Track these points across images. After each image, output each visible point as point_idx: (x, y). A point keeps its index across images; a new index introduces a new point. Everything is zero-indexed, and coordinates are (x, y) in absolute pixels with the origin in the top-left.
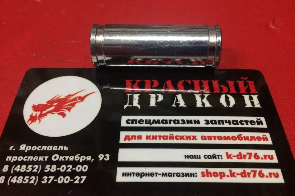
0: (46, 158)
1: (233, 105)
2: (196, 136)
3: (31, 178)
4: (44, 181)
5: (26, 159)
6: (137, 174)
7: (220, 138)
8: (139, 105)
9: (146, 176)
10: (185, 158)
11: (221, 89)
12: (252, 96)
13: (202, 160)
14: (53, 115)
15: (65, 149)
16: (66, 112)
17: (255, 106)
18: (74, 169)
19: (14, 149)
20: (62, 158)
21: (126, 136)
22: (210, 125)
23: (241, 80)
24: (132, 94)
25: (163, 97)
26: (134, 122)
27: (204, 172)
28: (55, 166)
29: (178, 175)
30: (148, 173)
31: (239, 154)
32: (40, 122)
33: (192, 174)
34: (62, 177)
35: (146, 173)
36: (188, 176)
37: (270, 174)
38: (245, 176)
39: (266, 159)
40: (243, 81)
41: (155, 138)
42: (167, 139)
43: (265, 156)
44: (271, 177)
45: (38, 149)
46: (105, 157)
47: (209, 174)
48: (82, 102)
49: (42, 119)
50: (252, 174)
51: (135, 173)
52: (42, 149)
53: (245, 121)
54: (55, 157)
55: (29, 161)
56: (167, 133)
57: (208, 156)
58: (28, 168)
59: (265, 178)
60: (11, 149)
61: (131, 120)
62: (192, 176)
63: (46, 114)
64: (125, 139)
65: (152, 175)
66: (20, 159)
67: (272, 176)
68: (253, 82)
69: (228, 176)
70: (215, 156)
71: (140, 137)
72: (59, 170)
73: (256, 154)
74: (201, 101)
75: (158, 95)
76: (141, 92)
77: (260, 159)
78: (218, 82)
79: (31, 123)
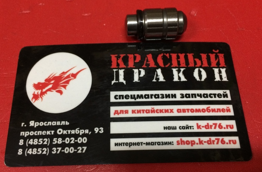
0: (53, 132)
1: (205, 78)
2: (173, 110)
3: (43, 149)
4: (54, 152)
5: (36, 133)
6: (127, 144)
7: (192, 111)
8: (124, 80)
9: (134, 145)
10: (164, 129)
11: (195, 63)
12: (221, 69)
13: (178, 130)
15: (66, 124)
16: (63, 89)
18: (76, 141)
19: (25, 126)
20: (65, 132)
21: (116, 111)
22: (185, 99)
23: (213, 53)
24: (117, 70)
25: (145, 72)
26: (121, 97)
27: (179, 141)
28: (61, 139)
29: (159, 143)
30: (135, 143)
31: (207, 124)
32: (42, 100)
33: (170, 142)
34: (67, 148)
35: (134, 143)
36: (166, 144)
37: (230, 141)
38: (211, 143)
39: (227, 128)
40: (215, 54)
41: (139, 112)
42: (149, 112)
43: (227, 126)
44: (230, 143)
45: (45, 125)
46: (100, 130)
47: (183, 142)
48: (75, 79)
49: (43, 97)
50: (216, 141)
51: (124, 143)
52: (48, 125)
54: (60, 131)
56: (149, 108)
57: (183, 127)
58: (40, 141)
59: (226, 144)
60: (22, 125)
61: (118, 96)
62: (170, 144)
63: (46, 92)
64: (115, 114)
65: (139, 145)
66: (32, 133)
67: (231, 142)
68: (222, 55)
69: (197, 144)
70: (188, 127)
71: (127, 112)
72: (65, 142)
73: (220, 124)
74: (178, 76)
75: (140, 70)
76: (126, 67)
77: (223, 129)
78: (192, 55)
79: (34, 102)
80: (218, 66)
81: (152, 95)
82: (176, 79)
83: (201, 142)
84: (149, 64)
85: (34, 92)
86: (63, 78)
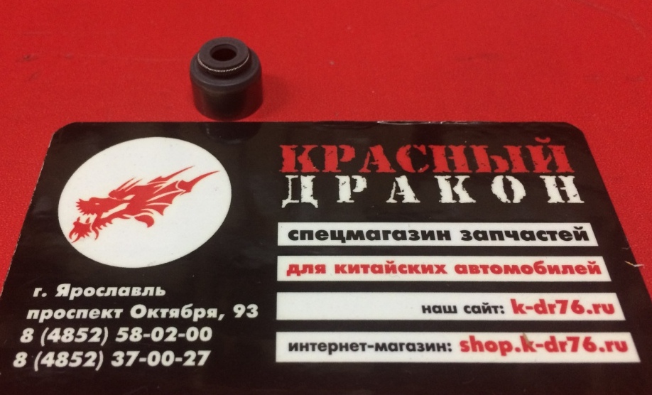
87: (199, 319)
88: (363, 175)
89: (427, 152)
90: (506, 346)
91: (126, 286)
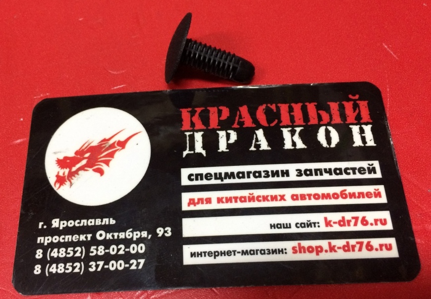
0: (89, 236)
1: (336, 143)
2: (284, 196)
3: (75, 265)
4: (92, 268)
5: (63, 239)
6: (210, 254)
7: (317, 196)
8: (204, 149)
9: (221, 255)
10: (271, 228)
11: (320, 118)
12: (363, 126)
13: (294, 230)
14: (86, 172)
15: (111, 223)
16: (104, 167)
17: (366, 143)
18: (127, 250)
19: (45, 227)
20: (109, 236)
21: (190, 200)
22: (304, 178)
23: (349, 100)
24: (192, 133)
25: (237, 135)
26: (199, 177)
27: (296, 247)
28: (103, 247)
29: (263, 252)
30: (223, 252)
31: (341, 219)
32: (71, 184)
33: (281, 250)
34: (113, 262)
35: (221, 252)
36: (275, 253)
37: (381, 246)
38: (348, 250)
39: (376, 224)
40: (352, 102)
41: (229, 200)
42: (245, 201)
43: (376, 221)
44: (381, 250)
45: (77, 225)
46: (166, 232)
47: (302, 249)
48: (123, 150)
49: (72, 179)
50: (358, 246)
51: (206, 252)
52: (81, 225)
53: (352, 169)
54: (101, 235)
55: (68, 242)
56: (245, 193)
57: (301, 224)
58: (68, 251)
59: (374, 251)
60: (40, 227)
61: (194, 175)
62: (281, 253)
63: (76, 172)
64: (189, 204)
66: (56, 239)
67: (384, 248)
68: (366, 103)
69: (326, 251)
70: (311, 224)
71: (209, 201)
72: (109, 252)
73: (364, 218)
74: (291, 140)
75: (229, 131)
76: (205, 128)
77: (369, 225)
78: (315, 105)
79: (59, 187)
80: (359, 121)
81: (249, 173)
82: (288, 145)
83: (332, 249)
84: (244, 121)
85: (58, 173)
86: (104, 149)
87: (137, 238)
88: (235, 130)
89: (276, 110)
90: (319, 249)
91: (92, 219)
